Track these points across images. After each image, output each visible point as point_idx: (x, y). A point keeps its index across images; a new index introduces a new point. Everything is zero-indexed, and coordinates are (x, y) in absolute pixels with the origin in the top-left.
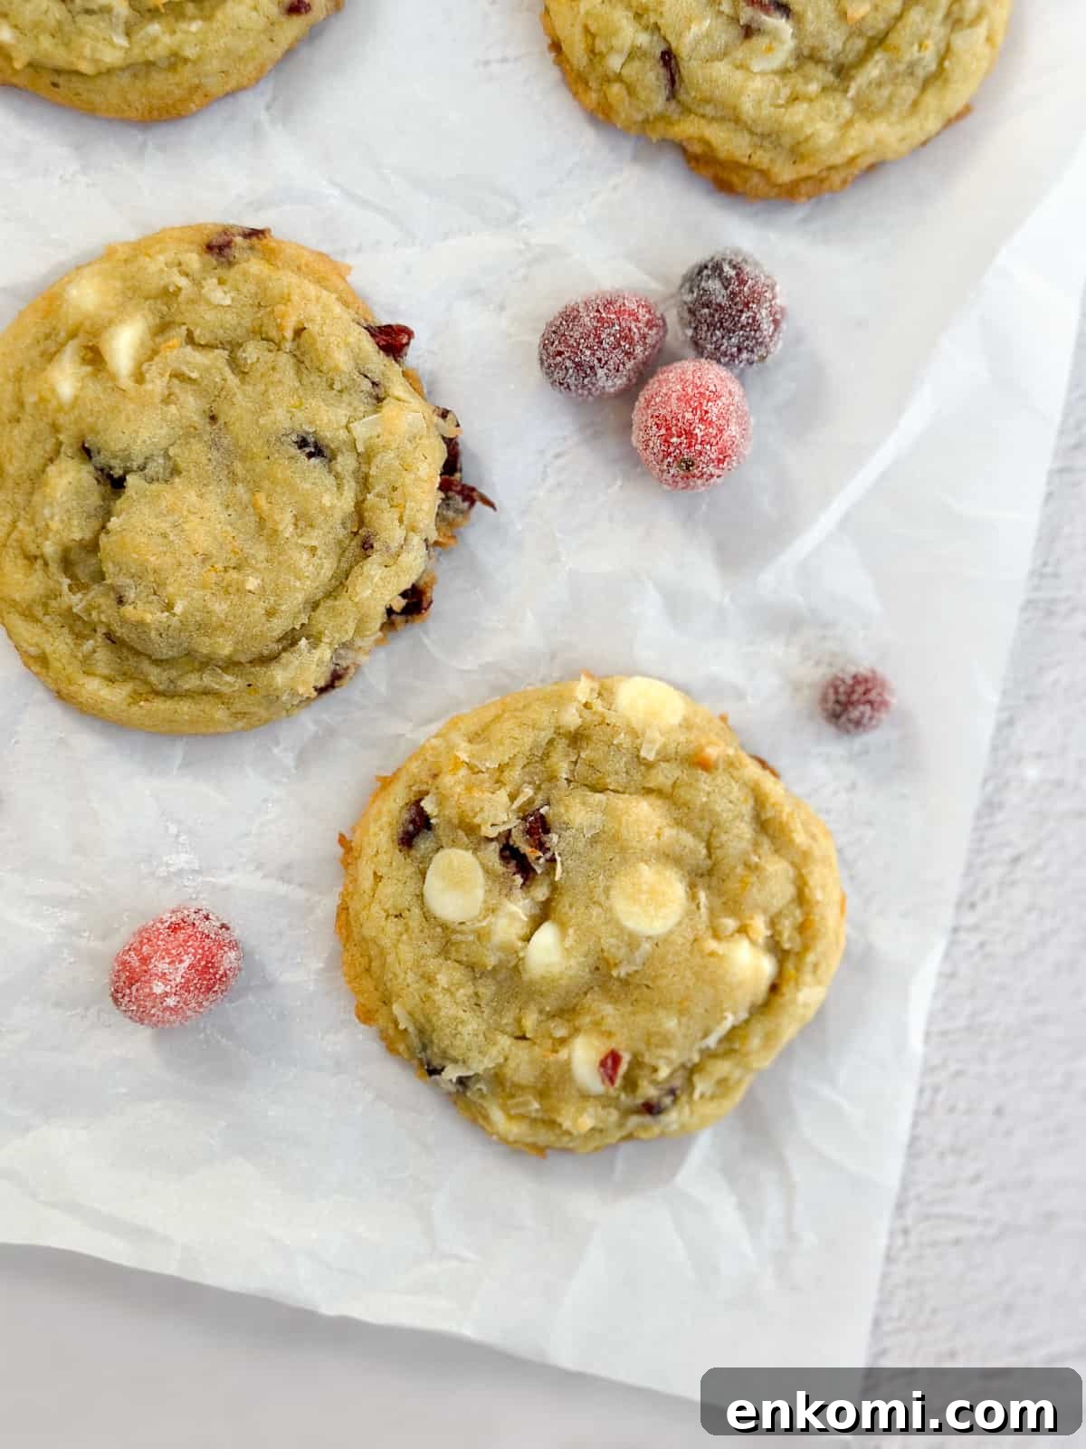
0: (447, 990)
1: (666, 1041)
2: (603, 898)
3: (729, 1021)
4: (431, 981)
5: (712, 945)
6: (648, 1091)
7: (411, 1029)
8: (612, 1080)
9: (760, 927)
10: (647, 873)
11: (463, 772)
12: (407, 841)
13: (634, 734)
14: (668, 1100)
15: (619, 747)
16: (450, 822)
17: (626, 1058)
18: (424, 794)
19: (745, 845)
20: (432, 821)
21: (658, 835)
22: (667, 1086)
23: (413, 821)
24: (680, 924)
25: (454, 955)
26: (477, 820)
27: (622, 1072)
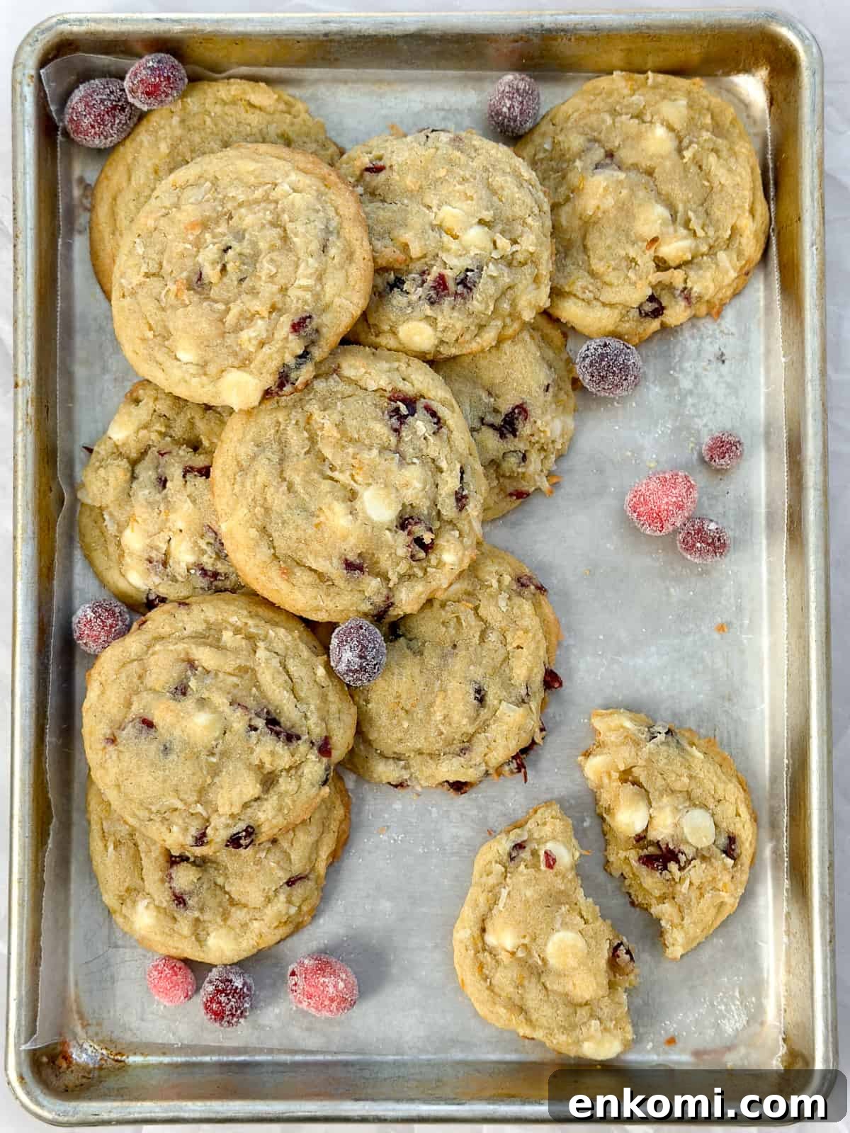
1: (527, 883)
2: (590, 940)
3: (501, 905)
4: (690, 777)
5: (526, 941)
6: (526, 854)
7: (688, 748)
8: (546, 853)
9: (504, 957)
10: (572, 962)
11: (720, 885)
12: (732, 840)
13: (606, 1030)
14: (514, 854)
15: (611, 1020)
16: (715, 858)
17: (543, 867)
18: (735, 865)
19: (527, 996)
20: (724, 855)
21: (574, 985)
22: (516, 860)
23: (733, 850)
24: (546, 945)
27: (542, 858)
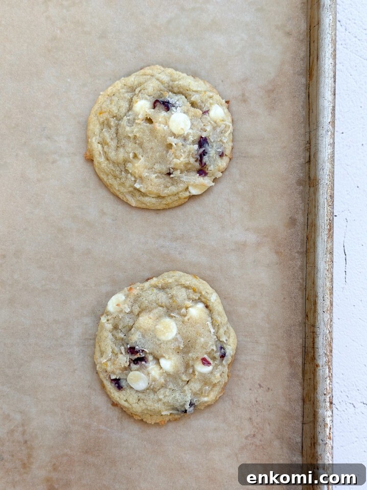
0: (165, 397)
1: (206, 343)
2: (160, 342)
3: (209, 324)
4: (160, 400)
5: (186, 318)
6: (218, 355)
7: (171, 412)
8: (210, 364)
9: (189, 303)
10: (159, 327)
11: (109, 363)
12: (120, 388)
13: (121, 311)
14: (223, 350)
15: (122, 317)
16: (120, 373)
17: (206, 356)
18: (110, 377)
19: (164, 296)
20: (118, 378)
21: (151, 318)
22: (219, 349)
23: (116, 383)
24: (177, 324)
25: (156, 390)
26: (123, 366)
27: (209, 360)
